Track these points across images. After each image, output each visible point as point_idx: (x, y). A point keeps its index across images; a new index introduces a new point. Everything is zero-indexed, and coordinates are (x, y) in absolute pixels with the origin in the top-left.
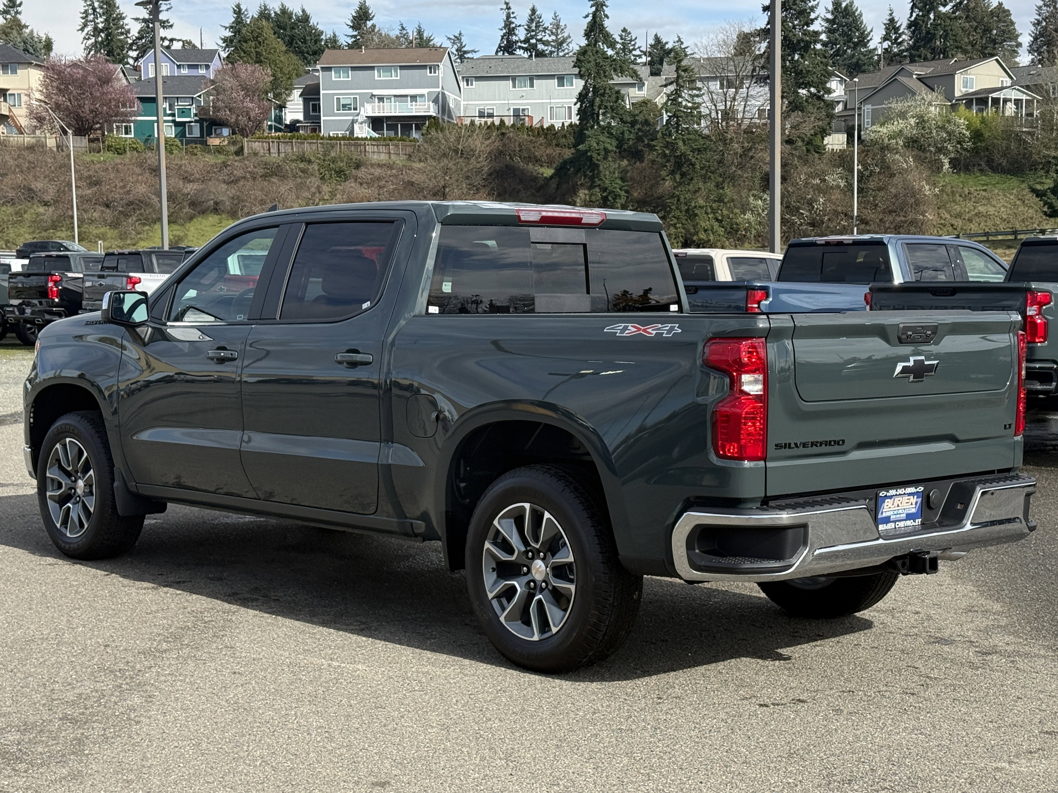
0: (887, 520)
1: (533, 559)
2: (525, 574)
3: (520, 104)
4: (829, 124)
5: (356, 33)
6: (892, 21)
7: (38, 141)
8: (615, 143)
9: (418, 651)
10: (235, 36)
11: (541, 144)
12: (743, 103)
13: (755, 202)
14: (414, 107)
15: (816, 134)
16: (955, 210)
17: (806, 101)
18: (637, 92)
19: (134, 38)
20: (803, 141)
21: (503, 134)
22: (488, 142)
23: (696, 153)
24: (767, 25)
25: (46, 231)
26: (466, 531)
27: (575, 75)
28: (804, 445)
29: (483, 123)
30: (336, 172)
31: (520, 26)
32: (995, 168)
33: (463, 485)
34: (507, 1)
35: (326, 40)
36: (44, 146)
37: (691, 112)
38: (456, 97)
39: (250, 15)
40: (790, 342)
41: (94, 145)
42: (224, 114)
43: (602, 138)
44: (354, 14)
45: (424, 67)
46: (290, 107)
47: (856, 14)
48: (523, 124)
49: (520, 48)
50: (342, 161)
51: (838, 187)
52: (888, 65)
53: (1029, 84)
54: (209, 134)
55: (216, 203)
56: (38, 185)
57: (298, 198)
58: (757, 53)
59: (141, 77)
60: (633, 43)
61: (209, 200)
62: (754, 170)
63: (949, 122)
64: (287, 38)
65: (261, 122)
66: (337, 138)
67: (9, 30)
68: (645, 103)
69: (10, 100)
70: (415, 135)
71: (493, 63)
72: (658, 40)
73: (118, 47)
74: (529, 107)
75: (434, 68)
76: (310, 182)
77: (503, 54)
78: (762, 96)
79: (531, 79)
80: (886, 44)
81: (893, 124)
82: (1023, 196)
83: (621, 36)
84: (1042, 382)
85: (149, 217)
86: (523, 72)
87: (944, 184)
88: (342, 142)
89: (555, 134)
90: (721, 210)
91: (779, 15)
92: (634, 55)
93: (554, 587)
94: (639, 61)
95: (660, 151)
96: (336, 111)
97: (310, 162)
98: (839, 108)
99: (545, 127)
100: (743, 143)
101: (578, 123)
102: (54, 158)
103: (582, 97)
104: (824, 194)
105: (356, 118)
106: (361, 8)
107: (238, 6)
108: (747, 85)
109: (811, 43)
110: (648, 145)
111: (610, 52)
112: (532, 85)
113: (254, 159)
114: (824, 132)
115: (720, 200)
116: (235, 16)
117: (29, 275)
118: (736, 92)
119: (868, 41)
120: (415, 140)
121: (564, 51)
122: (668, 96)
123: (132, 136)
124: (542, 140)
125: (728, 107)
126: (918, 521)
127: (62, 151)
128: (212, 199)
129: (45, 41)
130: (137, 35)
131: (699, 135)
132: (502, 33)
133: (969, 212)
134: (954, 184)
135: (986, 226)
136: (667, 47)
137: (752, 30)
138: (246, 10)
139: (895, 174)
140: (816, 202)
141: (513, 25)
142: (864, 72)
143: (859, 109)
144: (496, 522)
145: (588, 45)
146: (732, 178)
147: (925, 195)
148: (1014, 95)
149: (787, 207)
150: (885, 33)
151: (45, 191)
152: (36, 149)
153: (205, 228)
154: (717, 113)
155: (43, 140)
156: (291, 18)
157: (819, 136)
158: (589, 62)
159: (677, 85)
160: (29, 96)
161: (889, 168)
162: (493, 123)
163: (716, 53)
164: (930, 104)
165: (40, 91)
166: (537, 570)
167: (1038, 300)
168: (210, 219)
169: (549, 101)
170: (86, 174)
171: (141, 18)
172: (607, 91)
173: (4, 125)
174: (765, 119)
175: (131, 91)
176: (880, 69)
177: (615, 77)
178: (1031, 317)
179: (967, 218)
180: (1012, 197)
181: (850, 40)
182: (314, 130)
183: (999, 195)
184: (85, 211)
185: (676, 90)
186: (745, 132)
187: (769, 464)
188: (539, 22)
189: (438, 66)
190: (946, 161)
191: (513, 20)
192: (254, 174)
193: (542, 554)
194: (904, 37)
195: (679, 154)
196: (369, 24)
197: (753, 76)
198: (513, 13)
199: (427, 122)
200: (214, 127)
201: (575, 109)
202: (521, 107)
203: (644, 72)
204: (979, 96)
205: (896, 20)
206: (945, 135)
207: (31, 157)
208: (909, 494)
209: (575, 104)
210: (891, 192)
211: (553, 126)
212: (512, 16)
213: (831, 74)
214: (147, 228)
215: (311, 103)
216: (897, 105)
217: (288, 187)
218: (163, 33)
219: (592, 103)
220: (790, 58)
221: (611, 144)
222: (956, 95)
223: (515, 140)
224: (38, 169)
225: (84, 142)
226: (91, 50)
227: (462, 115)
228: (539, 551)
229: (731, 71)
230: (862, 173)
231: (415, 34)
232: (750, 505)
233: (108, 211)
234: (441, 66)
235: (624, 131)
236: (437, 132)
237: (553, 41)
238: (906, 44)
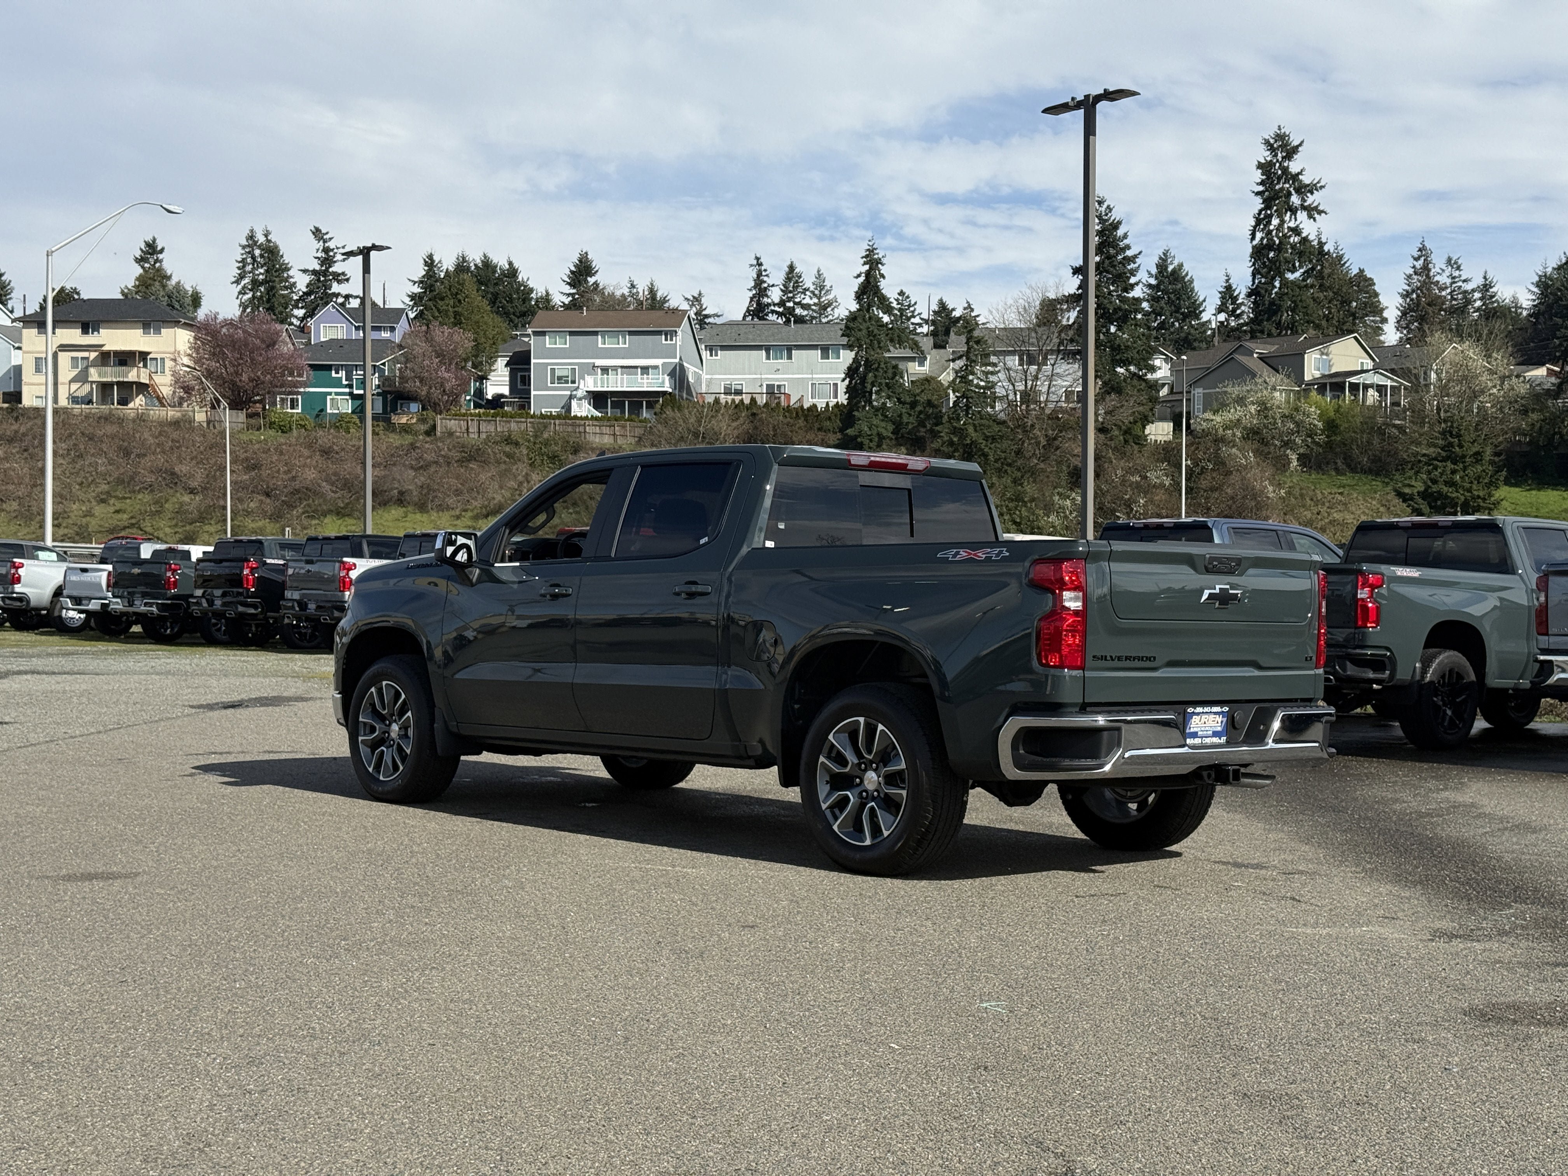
0: (1195, 735)
1: (865, 770)
2: (858, 785)
3: (775, 378)
4: (1151, 410)
5: (574, 291)
6: (1229, 288)
7: (184, 416)
8: (891, 427)
9: (753, 861)
10: (425, 292)
11: (800, 428)
12: (1047, 383)
13: (1060, 502)
14: (645, 381)
15: (1135, 422)
16: (1305, 516)
17: (1125, 380)
18: (917, 368)
19: (301, 293)
20: (1120, 428)
21: (754, 415)
22: (735, 424)
23: (990, 441)
24: (1078, 289)
25: (191, 524)
26: (801, 748)
27: (843, 345)
28: (1119, 658)
29: (730, 402)
30: (549, 457)
31: (773, 286)
32: (1353, 467)
33: (796, 706)
34: (758, 256)
35: (537, 299)
36: (191, 421)
37: (984, 392)
38: (697, 370)
39: (444, 268)
40: (1107, 564)
41: (253, 421)
42: (414, 386)
43: (875, 421)
44: (573, 269)
45: (659, 333)
46: (493, 379)
47: (1186, 279)
48: (779, 404)
49: (773, 312)
50: (556, 444)
51: (1162, 485)
52: (1225, 341)
53: (1394, 366)
54: (394, 410)
55: (401, 493)
56: (182, 469)
57: (501, 488)
58: (1064, 322)
59: (310, 340)
60: (912, 309)
61: (392, 489)
62: (1059, 463)
63: (1297, 409)
64: (490, 296)
65: (458, 396)
66: (551, 417)
67: (149, 282)
68: (927, 381)
69: (151, 365)
70: (645, 414)
71: (743, 329)
72: (942, 305)
73: (280, 304)
74: (786, 383)
75: (672, 334)
76: (517, 469)
77: (752, 319)
78: (1069, 374)
79: (789, 349)
80: (1222, 317)
81: (1229, 412)
82: (1388, 501)
83: (897, 300)
84: (1375, 670)
85: (319, 508)
86: (779, 341)
87: (1291, 484)
88: (557, 422)
89: (817, 416)
90: (1020, 511)
91: (1093, 278)
92: (913, 324)
93: (886, 794)
94: (919, 330)
95: (946, 438)
96: (549, 385)
97: (517, 444)
98: (1164, 392)
99: (805, 407)
100: (1046, 430)
101: (845, 402)
102: (204, 436)
103: (851, 372)
104: (1146, 493)
105: (574, 393)
106: (580, 261)
107: (430, 257)
108: (1052, 362)
109: (1131, 312)
110: (931, 431)
111: (886, 319)
112: (790, 357)
113: (449, 441)
114: (1146, 420)
115: (1018, 498)
116: (426, 268)
117: (221, 561)
118: (1039, 370)
119: (1201, 312)
120: (645, 421)
121: (827, 317)
122: (956, 372)
123: (300, 411)
124: (801, 422)
125: (1029, 387)
126: (1223, 740)
127: (214, 427)
128: (397, 488)
129: (192, 296)
130: (305, 290)
131: (994, 421)
132: (751, 294)
133: (1321, 520)
134: (1303, 485)
135: (1342, 537)
136: (954, 314)
137: (1060, 295)
138: (440, 262)
139: (1231, 472)
140: (1136, 503)
141: (765, 285)
142: (1194, 349)
143: (1188, 392)
144: (831, 737)
145: (859, 310)
146: (1033, 473)
147: (1268, 498)
148: (1378, 379)
149: (1101, 509)
150: (1220, 303)
151: (192, 476)
152: (182, 424)
153: (388, 524)
154: (1015, 394)
155: (191, 414)
156: (495, 272)
157: (1139, 424)
158: (860, 330)
159: (968, 359)
160: (175, 360)
161: (1223, 464)
162: (742, 401)
163: (1015, 322)
164: (1274, 389)
165: (189, 355)
166: (870, 782)
167: (1370, 582)
168: (393, 512)
169: (810, 376)
170: (243, 456)
171: (311, 269)
172: (882, 365)
173: (144, 395)
174: (1073, 402)
175: (301, 356)
176: (1214, 345)
177: (892, 348)
178: (1362, 599)
179: (1319, 527)
180: (1374, 503)
181: (1177, 311)
182: (522, 407)
183: (1358, 500)
184: (240, 500)
185: (966, 365)
186: (1049, 418)
187: (1088, 674)
188: (797, 282)
189: (676, 332)
190: (1294, 457)
191: (765, 279)
192: (449, 458)
193: (874, 765)
194: (1243, 308)
195: (969, 442)
196: (591, 280)
197: (1059, 351)
198: (765, 270)
199: (661, 400)
200: (399, 402)
201: (842, 387)
202: (777, 383)
203: (927, 343)
204: (1334, 380)
205: (1234, 288)
206: (1292, 426)
207: (175, 435)
208: (1215, 713)
209: (843, 380)
210: (1226, 493)
211: (815, 406)
212: (764, 273)
213: (1155, 351)
214: (314, 522)
215: (519, 374)
216: (1234, 390)
217: (490, 474)
218: (336, 288)
219: (863, 379)
220: (1104, 330)
221: (886, 429)
222: (1306, 379)
223: (769, 423)
224: (183, 449)
225: (241, 416)
226: (247, 307)
227: (704, 390)
228: (871, 762)
229: (1033, 344)
230: (1191, 469)
231: (646, 293)
232: (1069, 710)
233: (268, 501)
234: (679, 333)
235: (901, 414)
236: (673, 410)
237: (815, 304)
238: (1245, 317)
